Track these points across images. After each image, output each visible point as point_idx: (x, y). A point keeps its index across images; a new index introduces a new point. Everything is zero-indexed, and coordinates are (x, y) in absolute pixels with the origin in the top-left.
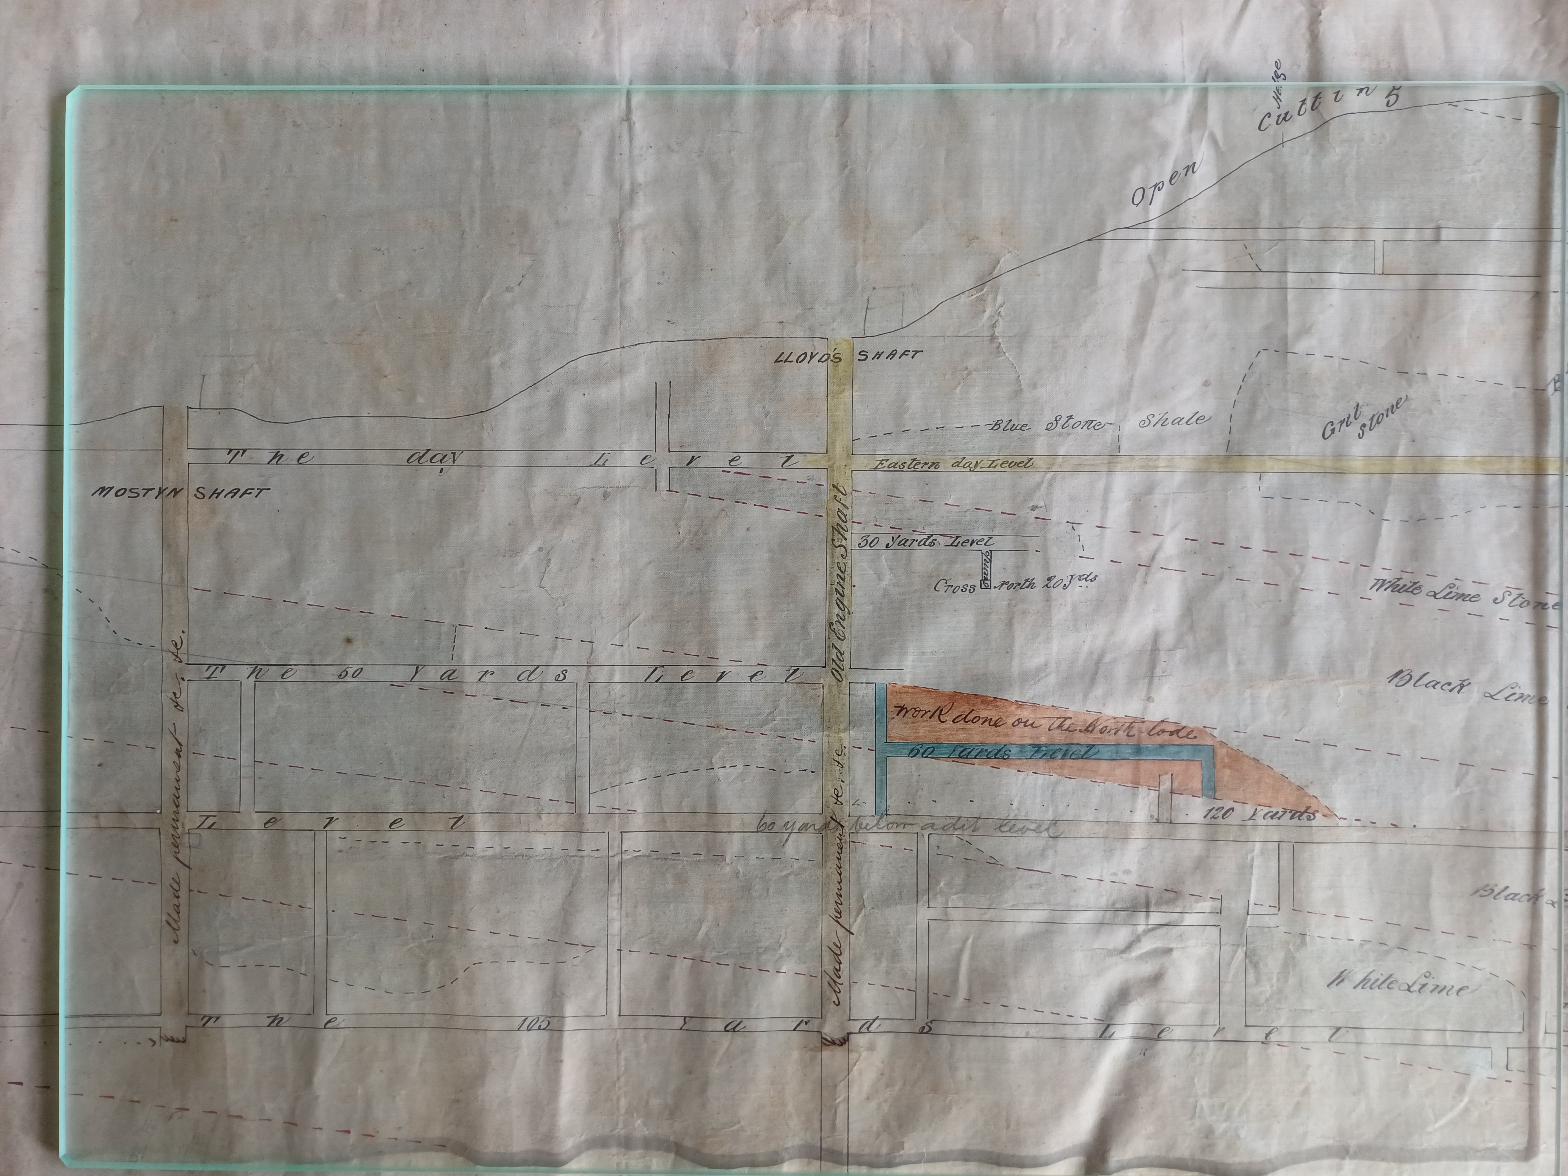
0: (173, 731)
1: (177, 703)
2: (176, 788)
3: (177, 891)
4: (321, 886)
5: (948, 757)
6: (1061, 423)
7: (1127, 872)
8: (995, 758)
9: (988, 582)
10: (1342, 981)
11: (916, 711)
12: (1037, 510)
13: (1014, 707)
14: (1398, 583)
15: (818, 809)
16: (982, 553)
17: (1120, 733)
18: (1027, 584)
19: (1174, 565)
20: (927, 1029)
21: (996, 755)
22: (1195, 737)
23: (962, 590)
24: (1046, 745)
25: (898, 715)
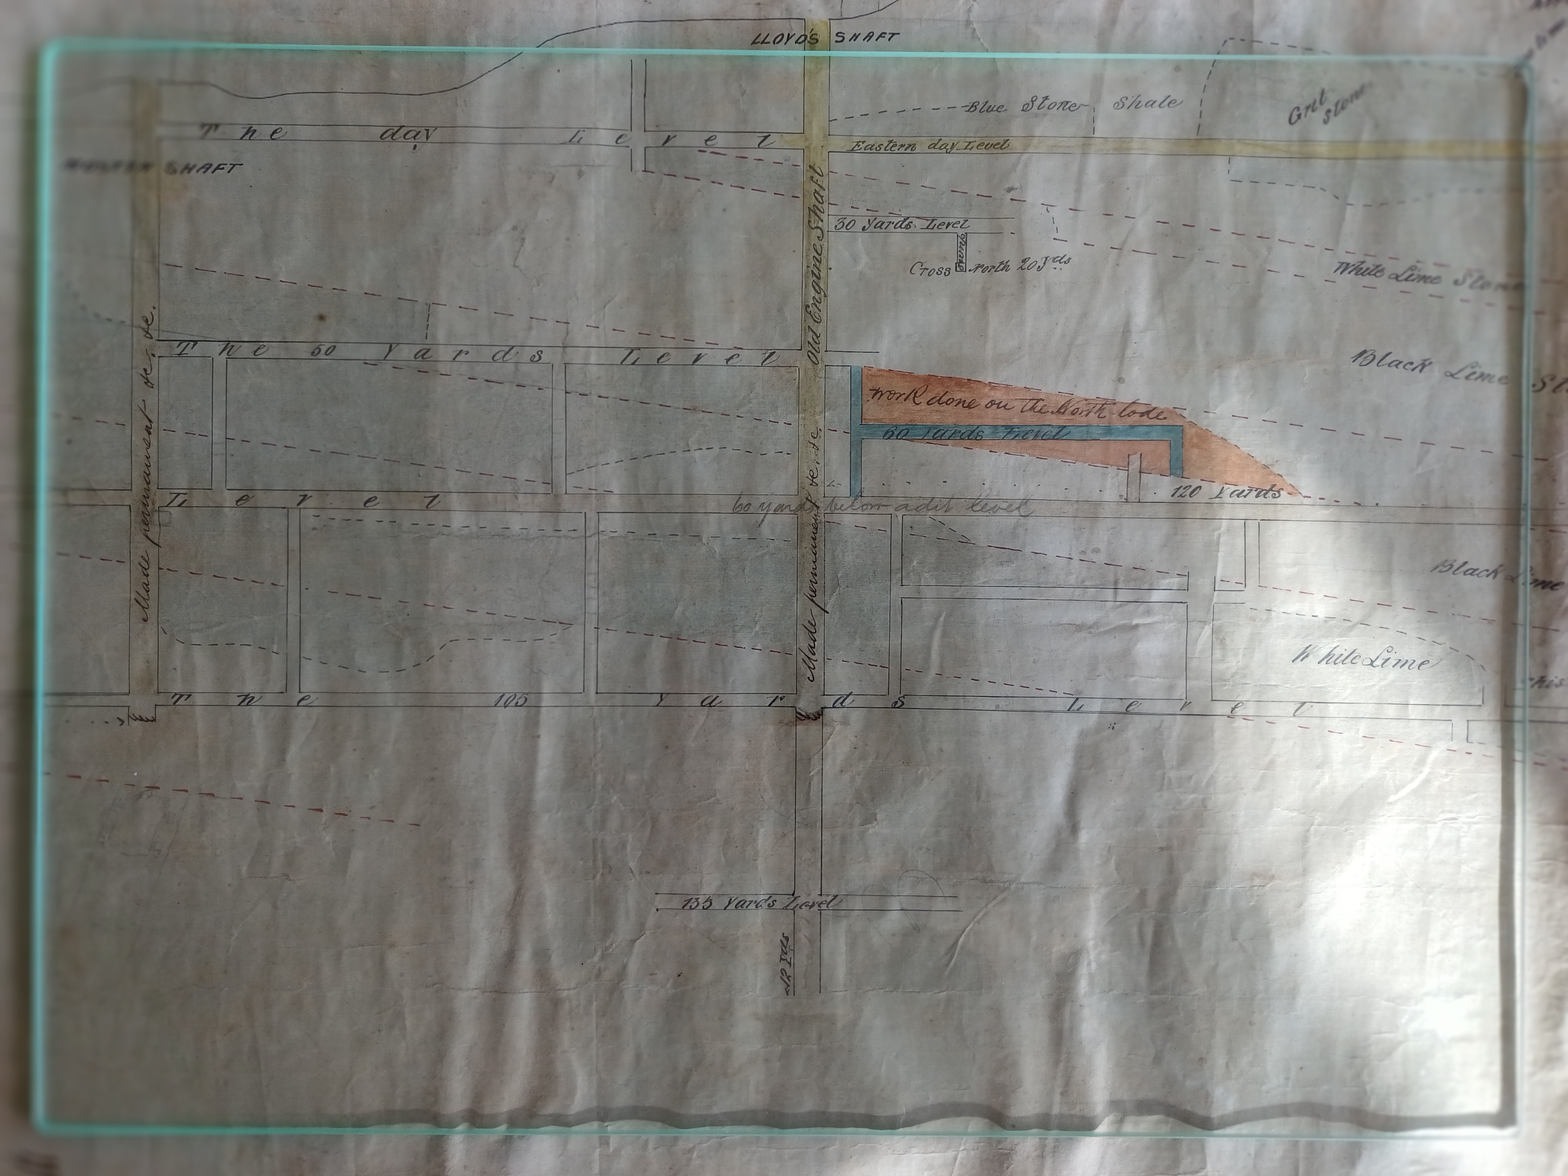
0: (142, 406)
1: (147, 379)
2: (147, 465)
3: (146, 569)
4: (294, 565)
5: (922, 439)
6: (1037, 103)
7: (1096, 551)
8: (968, 439)
9: (964, 265)
10: (1307, 656)
11: (891, 394)
12: (1012, 192)
13: (987, 389)
14: (1361, 266)
15: (793, 489)
16: (958, 236)
17: (1092, 414)
18: (1002, 266)
19: (1145, 248)
20: (899, 703)
21: (969, 436)
22: (1165, 418)
23: (937, 273)
24: (1018, 427)
25: (873, 398)
